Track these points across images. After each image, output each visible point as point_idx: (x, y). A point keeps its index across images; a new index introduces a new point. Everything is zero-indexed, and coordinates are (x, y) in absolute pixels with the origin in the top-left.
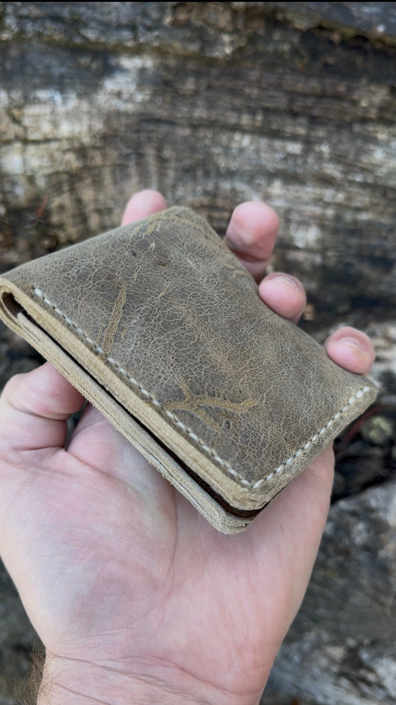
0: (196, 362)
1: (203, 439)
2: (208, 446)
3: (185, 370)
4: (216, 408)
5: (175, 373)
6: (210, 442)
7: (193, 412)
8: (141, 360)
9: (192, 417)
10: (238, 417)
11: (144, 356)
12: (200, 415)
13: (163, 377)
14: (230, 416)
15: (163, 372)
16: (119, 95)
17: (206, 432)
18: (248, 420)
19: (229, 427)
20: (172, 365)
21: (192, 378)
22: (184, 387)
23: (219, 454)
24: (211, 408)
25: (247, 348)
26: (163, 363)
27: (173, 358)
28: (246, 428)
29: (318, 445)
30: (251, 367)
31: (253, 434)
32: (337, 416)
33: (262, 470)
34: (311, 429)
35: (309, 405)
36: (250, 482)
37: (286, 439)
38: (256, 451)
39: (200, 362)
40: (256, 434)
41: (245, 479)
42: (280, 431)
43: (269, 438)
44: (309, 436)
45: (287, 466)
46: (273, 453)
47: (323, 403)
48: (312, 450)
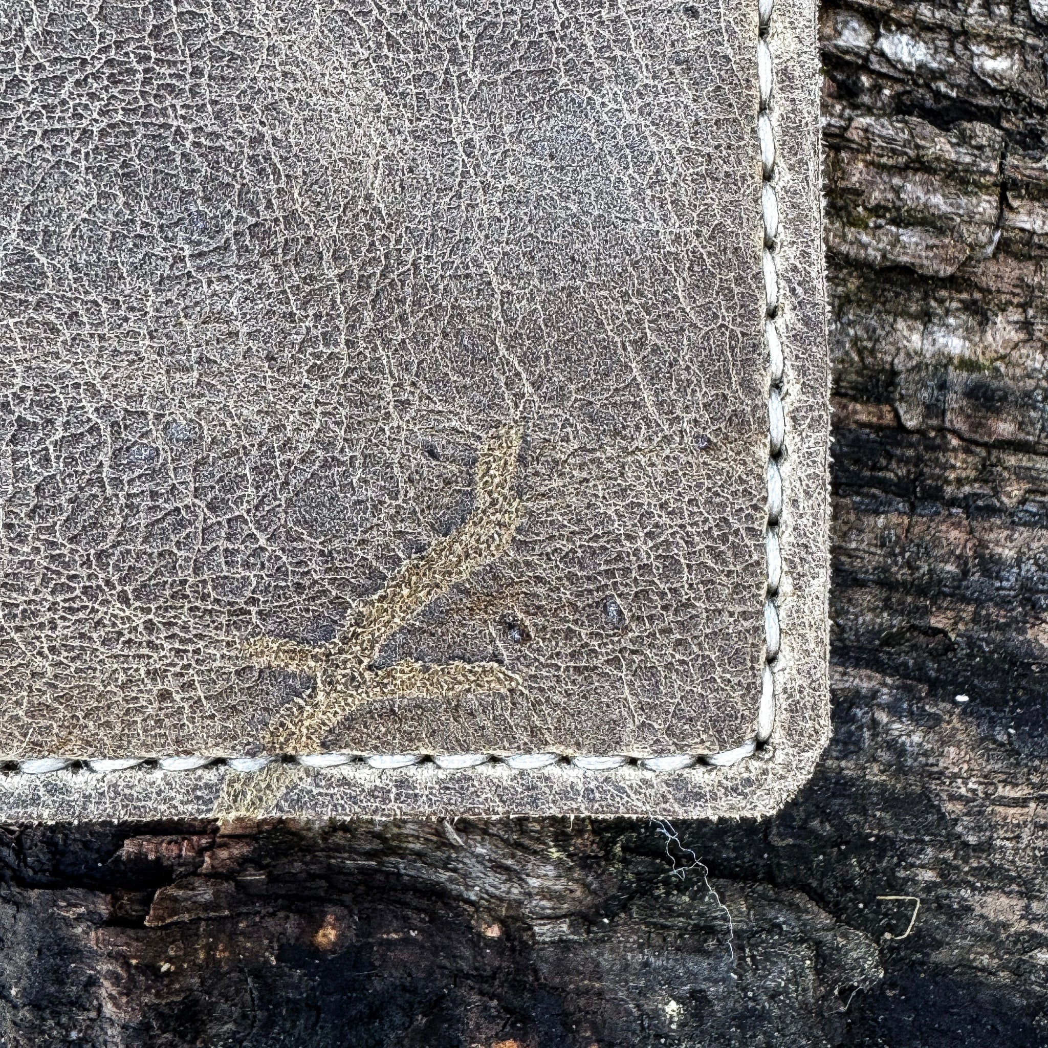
0: (200, 525)
2: (528, 751)
3: (205, 597)
4: (428, 613)
5: (190, 641)
6: (522, 735)
8: (47, 698)
10: (514, 565)
11: (39, 684)
14: (490, 592)
15: (153, 674)
17: (482, 720)
18: (551, 538)
19: (526, 637)
20: (150, 627)
21: (253, 601)
22: (265, 654)
23: (578, 745)
24: (411, 631)
25: (269, 205)
26: (118, 649)
27: (123, 598)
28: (571, 577)
29: (806, 321)
30: (363, 284)
31: (610, 573)
32: (766, 82)
33: (736, 659)
34: (739, 280)
35: (657, 181)
36: (739, 743)
37: (709, 447)
38: (670, 617)
39: (212, 507)
40: (619, 558)
41: (723, 746)
42: (667, 439)
43: (665, 520)
44: (752, 315)
45: (788, 537)
46: (718, 557)
47: (687, 99)
48: (802, 371)
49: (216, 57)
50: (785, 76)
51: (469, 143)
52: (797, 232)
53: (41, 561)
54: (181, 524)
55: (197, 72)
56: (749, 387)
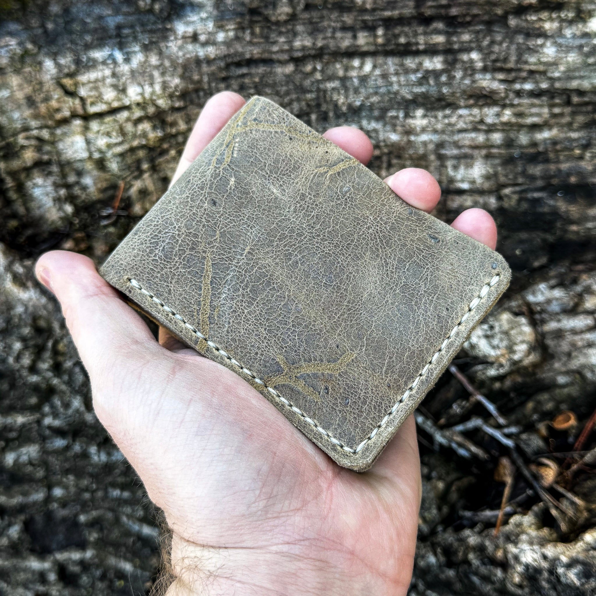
0: (288, 327)
1: (305, 410)
2: (310, 418)
3: (279, 340)
4: (314, 374)
5: (269, 346)
6: (312, 413)
7: (292, 384)
8: (237, 338)
9: (292, 390)
10: (336, 378)
11: (238, 335)
12: (300, 386)
13: (260, 352)
14: (328, 379)
15: (258, 348)
16: (195, 38)
17: (307, 404)
18: (347, 378)
19: (328, 393)
20: (265, 338)
21: (286, 347)
22: (280, 359)
23: (321, 424)
24: (308, 375)
26: (257, 338)
27: (265, 329)
28: (345, 389)
29: (426, 380)
30: (349, 310)
31: (352, 394)
32: (453, 333)
33: (364, 431)
34: (419, 363)
35: (417, 333)
36: (351, 448)
37: (389, 387)
38: (357, 411)
39: (293, 326)
40: (356, 392)
41: (347, 446)
42: (382, 379)
43: (370, 392)
44: (417, 372)
45: (391, 417)
46: (375, 408)
47: (435, 323)
48: (419, 389)
49: (355, 255)
50: (458, 334)
51: (388, 301)
52: (438, 363)
53: (258, 312)
54: (286, 324)
55: (350, 255)
56: (406, 384)
